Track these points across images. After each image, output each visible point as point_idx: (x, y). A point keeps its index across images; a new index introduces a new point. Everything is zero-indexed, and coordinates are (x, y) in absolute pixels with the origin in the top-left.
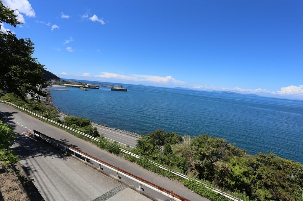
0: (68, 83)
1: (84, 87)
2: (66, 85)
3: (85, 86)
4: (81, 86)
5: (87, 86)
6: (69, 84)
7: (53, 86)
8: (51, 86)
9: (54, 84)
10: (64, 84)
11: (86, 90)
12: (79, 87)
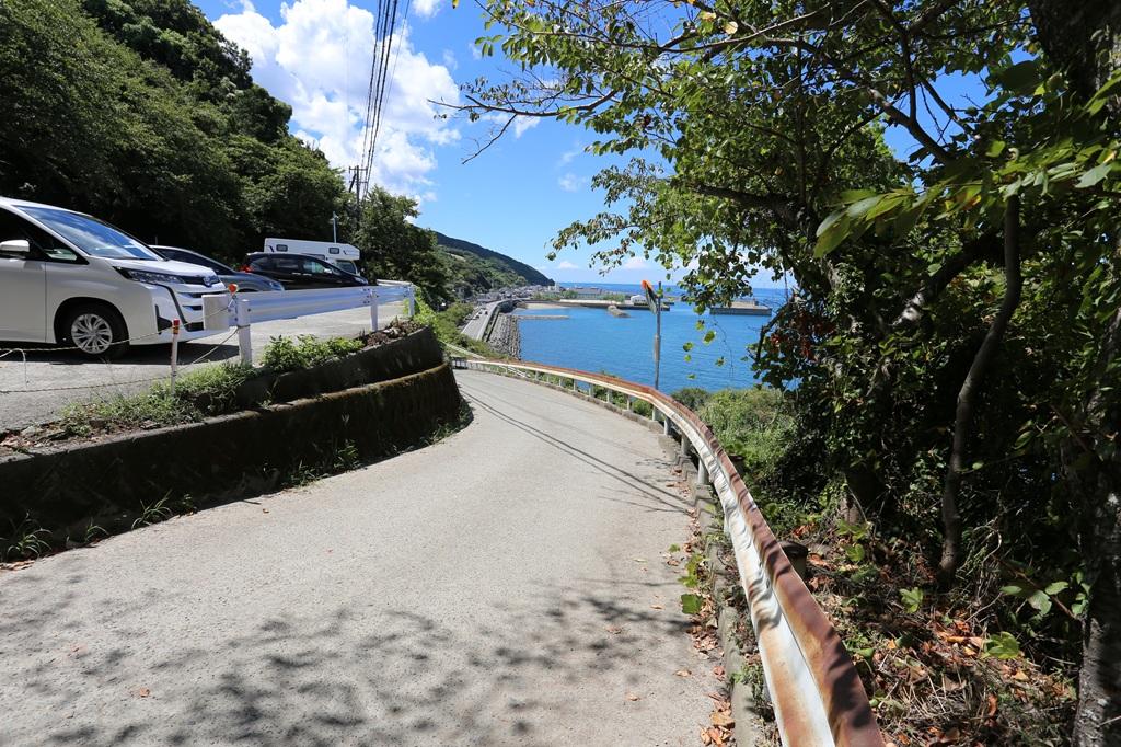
0: (572, 295)
1: (618, 307)
2: (565, 301)
3: (622, 301)
4: (609, 302)
5: (630, 303)
6: (575, 298)
7: (531, 306)
8: (525, 307)
9: (532, 301)
10: (562, 301)
11: (624, 316)
12: (605, 307)
